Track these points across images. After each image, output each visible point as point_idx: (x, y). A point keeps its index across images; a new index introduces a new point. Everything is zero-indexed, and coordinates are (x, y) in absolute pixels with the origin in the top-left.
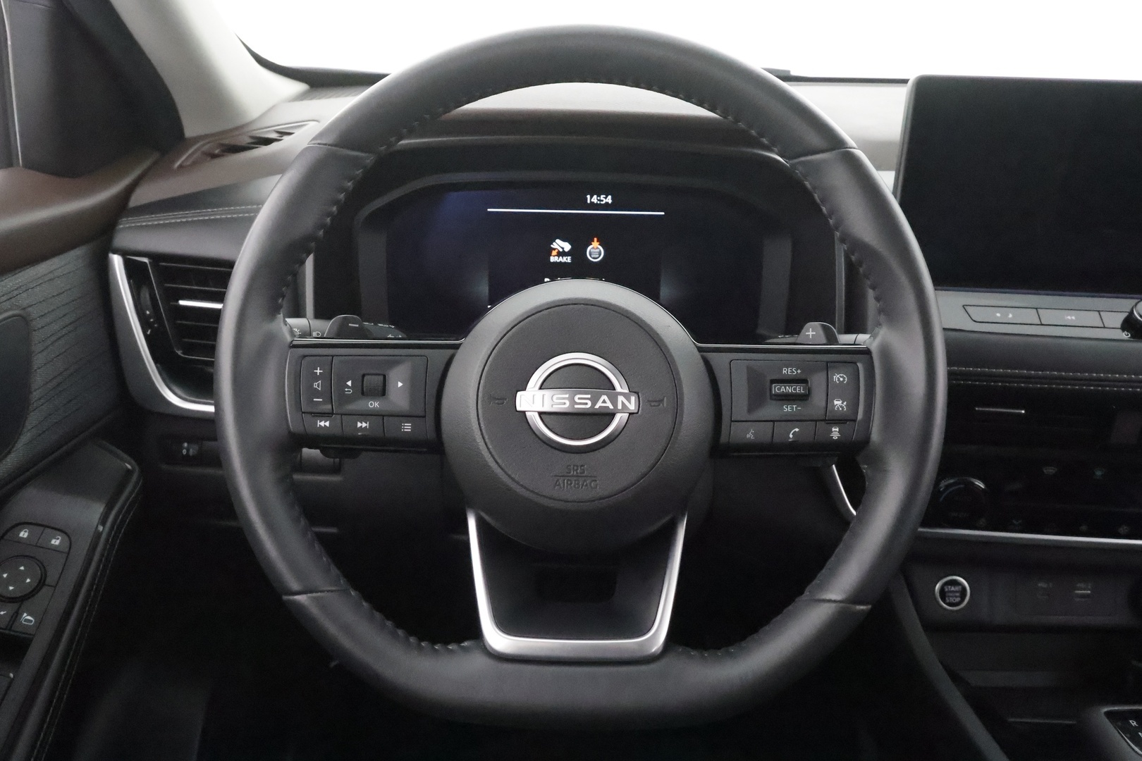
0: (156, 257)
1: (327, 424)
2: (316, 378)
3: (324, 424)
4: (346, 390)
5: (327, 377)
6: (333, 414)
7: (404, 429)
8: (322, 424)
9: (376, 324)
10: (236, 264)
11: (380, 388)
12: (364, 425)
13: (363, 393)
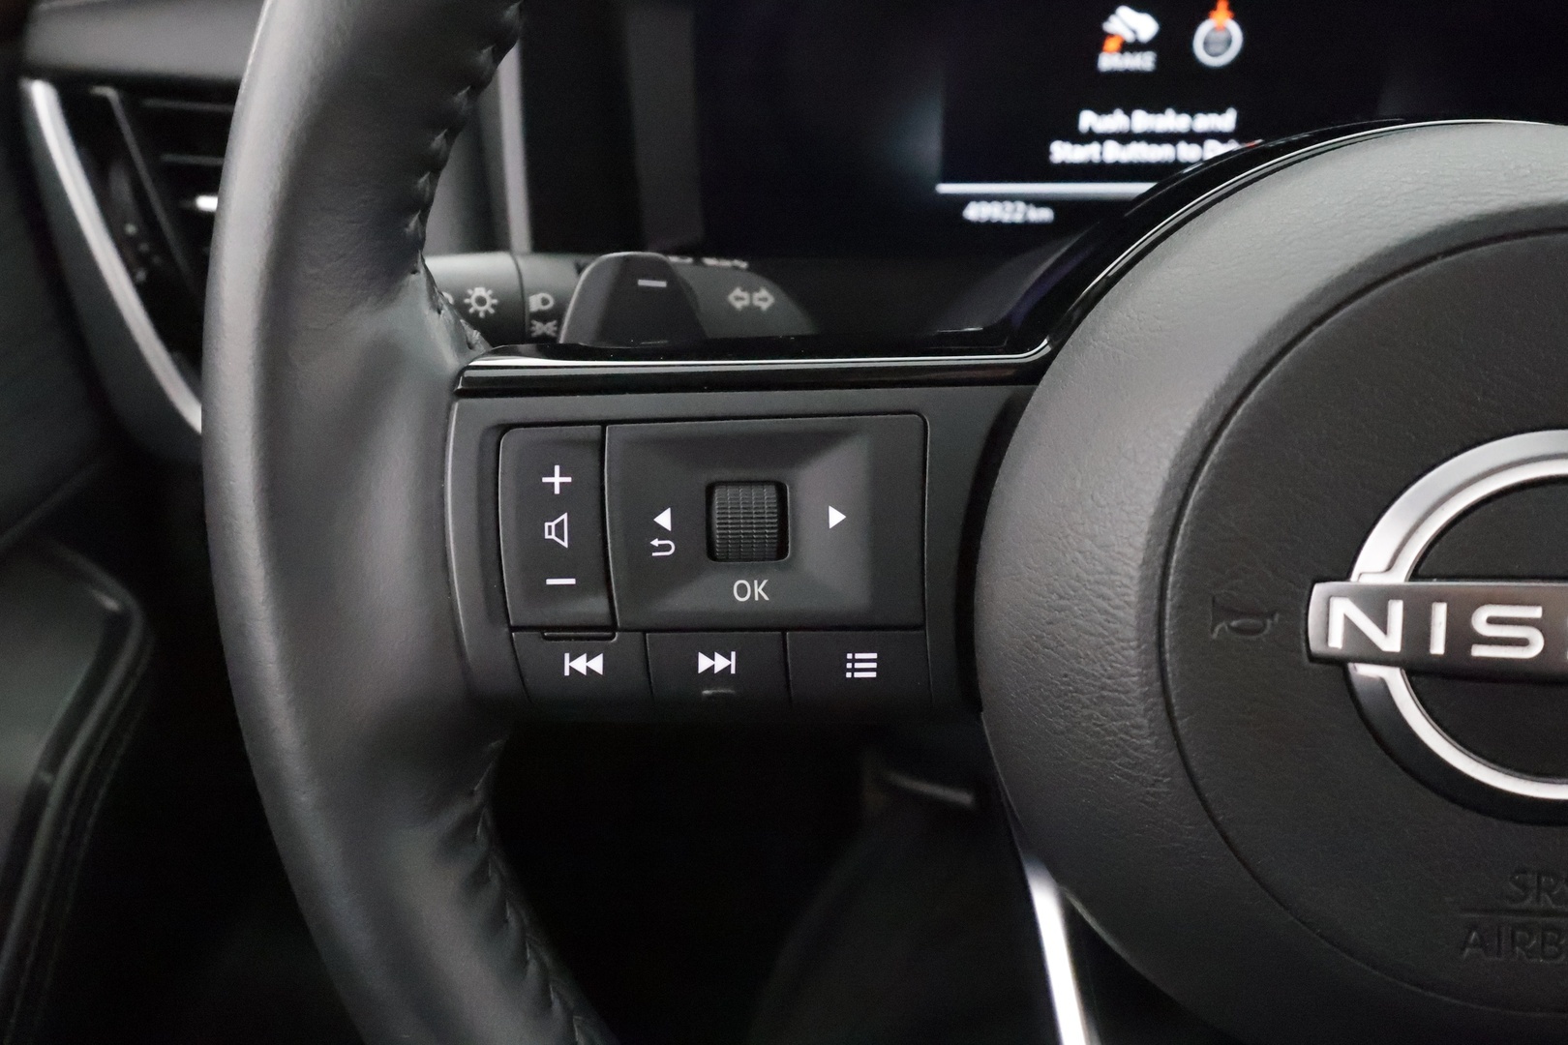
0: (138, 87)
1: (597, 664)
2: (549, 504)
3: (585, 665)
4: (656, 542)
5: (589, 501)
6: (612, 627)
7: (854, 670)
8: (581, 664)
9: (698, 261)
10: (242, 91)
11: (771, 531)
12: (720, 663)
13: (711, 553)
